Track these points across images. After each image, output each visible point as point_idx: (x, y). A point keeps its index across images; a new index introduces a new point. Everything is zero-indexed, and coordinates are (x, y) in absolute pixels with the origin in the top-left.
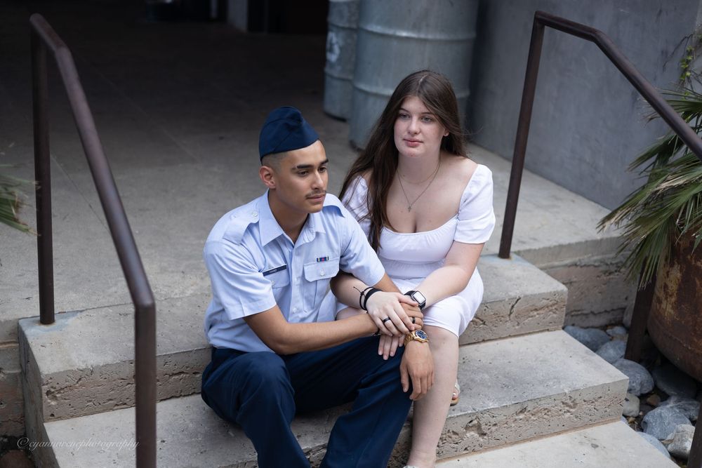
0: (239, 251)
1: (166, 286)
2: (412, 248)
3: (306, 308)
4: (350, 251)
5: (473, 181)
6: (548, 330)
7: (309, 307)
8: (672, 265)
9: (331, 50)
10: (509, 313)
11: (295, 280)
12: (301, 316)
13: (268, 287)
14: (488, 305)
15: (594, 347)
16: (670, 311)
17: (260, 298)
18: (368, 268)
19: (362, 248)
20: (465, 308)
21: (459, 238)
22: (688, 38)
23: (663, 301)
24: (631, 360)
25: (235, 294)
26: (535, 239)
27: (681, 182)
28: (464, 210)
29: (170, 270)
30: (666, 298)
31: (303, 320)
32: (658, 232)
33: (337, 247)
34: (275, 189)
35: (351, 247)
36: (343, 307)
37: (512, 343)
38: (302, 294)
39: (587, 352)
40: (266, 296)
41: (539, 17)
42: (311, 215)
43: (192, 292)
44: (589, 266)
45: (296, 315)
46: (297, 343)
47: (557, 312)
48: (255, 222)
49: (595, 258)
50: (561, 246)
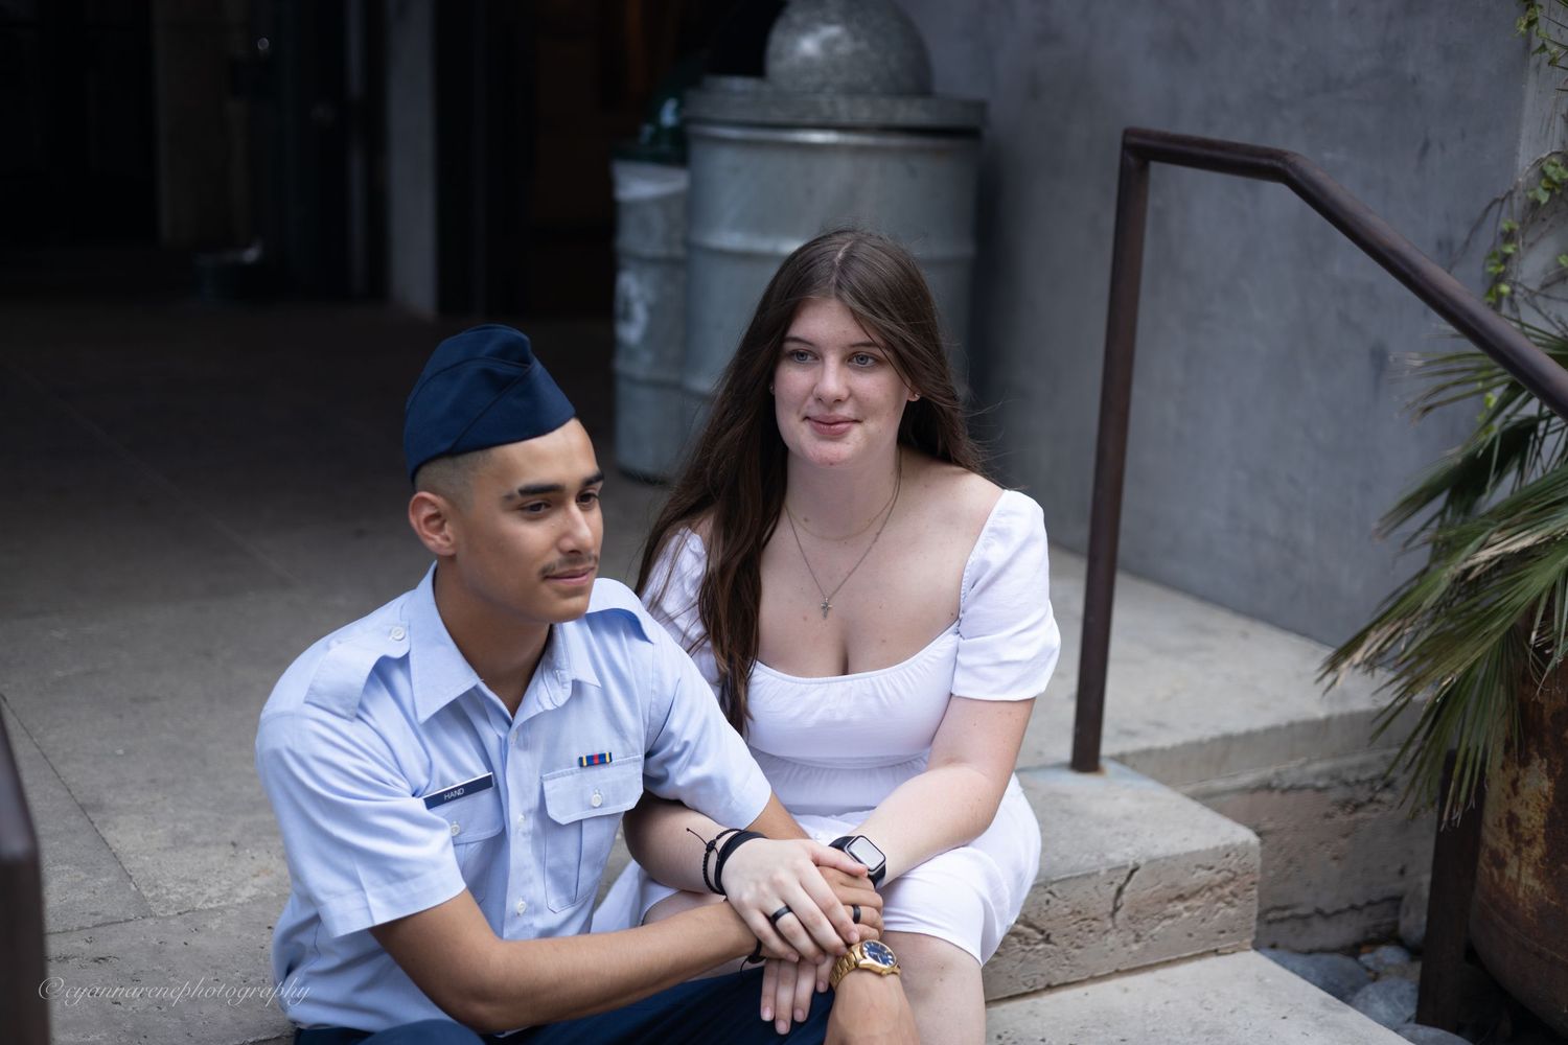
0: (353, 736)
1: (184, 880)
2: (839, 717)
3: (553, 902)
4: (671, 735)
5: (993, 530)
6: (1216, 952)
7: (563, 897)
8: (1524, 763)
9: (627, 317)
10: (1111, 909)
11: (519, 819)
12: (540, 923)
13: (443, 836)
14: (1054, 888)
15: (1343, 990)
16: (1531, 882)
17: (417, 869)
18: (725, 783)
19: (706, 723)
20: (992, 882)
21: (966, 687)
22: (1503, 200)
23: (1508, 859)
24: (1435, 1025)
25: (346, 862)
26: (1160, 725)
27: (1528, 542)
28: (973, 610)
29: (198, 840)
30: (1517, 851)
31: (547, 933)
32: (1480, 671)
33: (634, 725)
34: (452, 558)
35: (675, 725)
36: (661, 893)
37: (1126, 990)
38: (542, 860)
39: (1325, 1004)
40: (434, 865)
41: (1135, 140)
42: (557, 626)
43: (254, 892)
44: (1302, 788)
45: (526, 921)
46: (528, 995)
47: (1236, 901)
48: (397, 654)
49: (1317, 767)
50: (1228, 740)
